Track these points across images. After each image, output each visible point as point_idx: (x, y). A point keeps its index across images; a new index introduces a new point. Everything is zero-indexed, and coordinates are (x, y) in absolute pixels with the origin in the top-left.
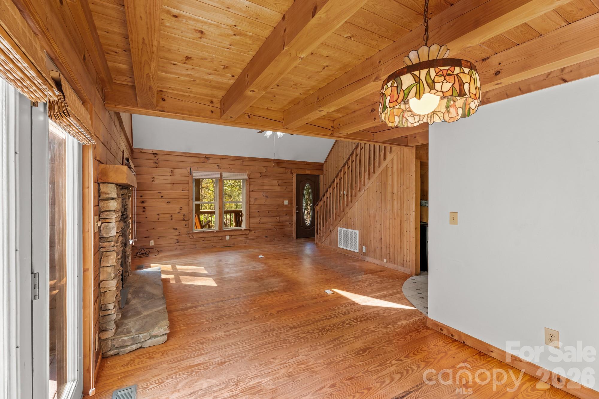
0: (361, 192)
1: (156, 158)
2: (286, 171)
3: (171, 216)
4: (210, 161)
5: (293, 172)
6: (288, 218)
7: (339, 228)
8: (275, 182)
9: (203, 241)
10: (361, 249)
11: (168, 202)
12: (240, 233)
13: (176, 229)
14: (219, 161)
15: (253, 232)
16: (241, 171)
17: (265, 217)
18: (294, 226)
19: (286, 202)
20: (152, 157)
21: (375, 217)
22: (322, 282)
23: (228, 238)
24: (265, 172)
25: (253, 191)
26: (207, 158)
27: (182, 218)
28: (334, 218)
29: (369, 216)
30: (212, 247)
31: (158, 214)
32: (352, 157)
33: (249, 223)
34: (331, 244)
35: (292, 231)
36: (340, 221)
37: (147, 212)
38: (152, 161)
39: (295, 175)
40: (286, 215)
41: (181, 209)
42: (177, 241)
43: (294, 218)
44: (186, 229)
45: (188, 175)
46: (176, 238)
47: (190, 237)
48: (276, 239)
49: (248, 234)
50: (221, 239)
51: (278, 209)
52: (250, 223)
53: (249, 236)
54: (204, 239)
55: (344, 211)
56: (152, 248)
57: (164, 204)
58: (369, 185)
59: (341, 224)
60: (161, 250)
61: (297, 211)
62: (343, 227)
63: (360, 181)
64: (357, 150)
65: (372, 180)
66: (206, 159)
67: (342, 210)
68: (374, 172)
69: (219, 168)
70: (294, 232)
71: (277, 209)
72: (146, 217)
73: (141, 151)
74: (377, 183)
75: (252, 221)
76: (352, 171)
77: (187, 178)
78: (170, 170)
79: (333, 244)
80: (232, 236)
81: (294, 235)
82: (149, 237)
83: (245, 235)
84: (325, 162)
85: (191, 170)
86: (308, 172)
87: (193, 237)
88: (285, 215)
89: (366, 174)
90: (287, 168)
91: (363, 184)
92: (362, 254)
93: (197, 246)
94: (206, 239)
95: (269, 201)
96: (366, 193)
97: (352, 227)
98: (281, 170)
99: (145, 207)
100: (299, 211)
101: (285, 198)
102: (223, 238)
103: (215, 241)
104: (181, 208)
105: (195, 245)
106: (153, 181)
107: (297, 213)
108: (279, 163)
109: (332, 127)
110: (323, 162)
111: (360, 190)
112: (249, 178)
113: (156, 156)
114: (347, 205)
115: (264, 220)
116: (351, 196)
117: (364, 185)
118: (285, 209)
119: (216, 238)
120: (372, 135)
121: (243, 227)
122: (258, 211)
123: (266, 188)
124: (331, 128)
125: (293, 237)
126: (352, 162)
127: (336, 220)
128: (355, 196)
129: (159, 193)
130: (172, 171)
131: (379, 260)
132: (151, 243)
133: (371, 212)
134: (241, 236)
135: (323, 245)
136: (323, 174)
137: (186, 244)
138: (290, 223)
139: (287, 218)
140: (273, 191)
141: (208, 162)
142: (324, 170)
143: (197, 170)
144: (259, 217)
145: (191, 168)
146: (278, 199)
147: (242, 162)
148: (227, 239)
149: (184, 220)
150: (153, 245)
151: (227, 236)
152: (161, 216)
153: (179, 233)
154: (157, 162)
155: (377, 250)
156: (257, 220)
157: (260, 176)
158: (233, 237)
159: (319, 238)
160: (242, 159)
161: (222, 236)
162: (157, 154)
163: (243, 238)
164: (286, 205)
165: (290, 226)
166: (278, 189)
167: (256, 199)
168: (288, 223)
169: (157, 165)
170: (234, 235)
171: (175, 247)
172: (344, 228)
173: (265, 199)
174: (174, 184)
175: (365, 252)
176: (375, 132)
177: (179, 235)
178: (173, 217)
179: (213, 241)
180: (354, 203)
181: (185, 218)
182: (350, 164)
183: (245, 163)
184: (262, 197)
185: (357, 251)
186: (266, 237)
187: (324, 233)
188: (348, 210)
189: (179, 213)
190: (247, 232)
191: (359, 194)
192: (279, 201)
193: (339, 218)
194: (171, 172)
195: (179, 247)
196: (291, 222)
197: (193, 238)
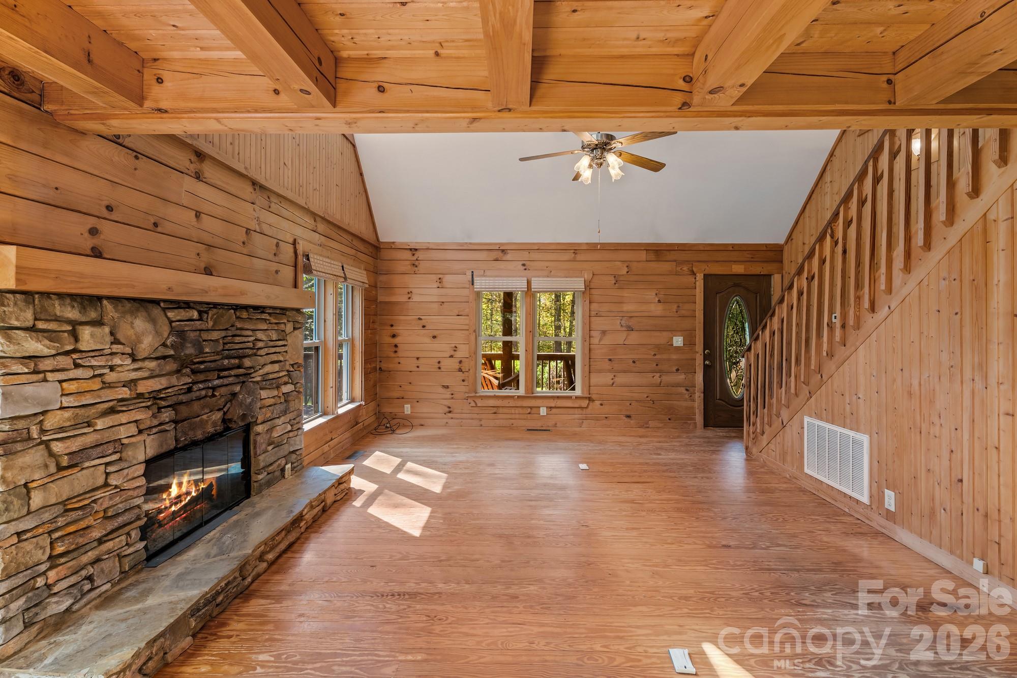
0: (875, 315)
1: (415, 258)
2: (678, 269)
3: (439, 362)
4: (509, 257)
5: (695, 269)
6: (683, 376)
7: (807, 419)
8: (651, 295)
9: (495, 413)
10: (877, 498)
11: (434, 337)
12: (569, 403)
13: (447, 387)
14: (525, 255)
15: (598, 403)
16: (570, 274)
17: (625, 372)
18: (699, 396)
19: (678, 341)
20: (407, 255)
21: (932, 402)
22: (687, 598)
23: (543, 411)
24: (625, 272)
25: (597, 315)
26: (503, 251)
27: (458, 367)
28: (790, 388)
29: (910, 394)
30: (511, 428)
31: (418, 359)
32: (847, 209)
33: (588, 386)
34: (783, 456)
35: (693, 408)
36: (808, 400)
37: (400, 354)
38: (408, 263)
39: (700, 277)
40: (678, 370)
41: (455, 351)
42: (448, 410)
43: (699, 378)
44: (464, 389)
45: (468, 286)
46: (448, 403)
47: (471, 405)
48: (651, 424)
49: (587, 408)
50: (529, 413)
51: (657, 357)
52: (592, 384)
53: (589, 411)
54: (496, 410)
55: (819, 370)
56: (406, 418)
57: (428, 340)
58: (905, 291)
59: (814, 407)
60: (423, 423)
61: (707, 362)
62: (819, 417)
63: (873, 280)
64: (865, 182)
65: (919, 272)
66: (500, 253)
67: (813, 367)
68: (928, 245)
69: (525, 269)
70: (697, 411)
71: (655, 355)
72: (399, 363)
73: (391, 246)
74: (943, 283)
75: (596, 379)
76: (845, 252)
77: (466, 292)
78: (435, 277)
79: (789, 458)
80: (551, 408)
81: (699, 418)
82: (403, 398)
83: (579, 410)
84: (787, 242)
85: (473, 275)
86: (738, 269)
87: (476, 404)
88: (674, 369)
89: (895, 254)
90: (678, 263)
91: (883, 287)
92: (884, 513)
93: (482, 422)
94: (501, 410)
95: (634, 338)
96: (896, 316)
97: (848, 421)
98: (666, 267)
99: (398, 345)
100: (713, 362)
101: (674, 331)
102: (534, 410)
103: (517, 416)
104: (456, 347)
105: (480, 420)
106: (409, 298)
107: (705, 367)
108: (658, 251)
109: (688, 79)
110: (782, 241)
111: (873, 308)
112: (588, 286)
113: (414, 253)
114: (830, 355)
115: (621, 379)
116: (843, 326)
117: (889, 290)
118: (674, 357)
119: (520, 410)
120: (885, 85)
121: (578, 392)
122: (610, 360)
123: (626, 307)
124: (681, 84)
125: (695, 423)
126: (847, 224)
127: (797, 395)
128: (858, 327)
129: (420, 319)
130: (440, 279)
131: (952, 552)
132: (406, 409)
133: (915, 383)
134: (571, 411)
135: (764, 455)
136: (780, 271)
137: (464, 416)
138: (687, 390)
139: (681, 377)
140: (646, 314)
141: (504, 258)
142: (786, 261)
143: (483, 276)
144: (609, 371)
145: (472, 272)
146: (658, 334)
147: (573, 255)
148: (541, 414)
149: (460, 370)
150: (409, 413)
151: (541, 409)
152: (421, 361)
153: (452, 394)
154: (417, 263)
155: (942, 516)
156: (607, 378)
157: (614, 282)
158: (554, 411)
159: (752, 436)
160: (575, 249)
161: (531, 408)
162: (416, 250)
163: (577, 415)
164: (678, 348)
165: (687, 396)
166: (657, 309)
167: (604, 332)
168: (683, 390)
169: (416, 269)
170: (555, 407)
171: (445, 421)
172: (821, 419)
173: (625, 334)
174: (443, 302)
175: (893, 509)
176: (898, 68)
177: (452, 398)
178: (442, 364)
179: (513, 416)
180: (853, 349)
181: (462, 368)
182: (839, 234)
183: (579, 257)
184: (619, 328)
185: (865, 499)
186: (629, 417)
187: (766, 427)
188: (833, 367)
189: (451, 356)
190: (585, 403)
191: (870, 321)
192: (660, 338)
193: (805, 390)
194: (439, 281)
195: (450, 421)
196: (690, 388)
197: (476, 406)
